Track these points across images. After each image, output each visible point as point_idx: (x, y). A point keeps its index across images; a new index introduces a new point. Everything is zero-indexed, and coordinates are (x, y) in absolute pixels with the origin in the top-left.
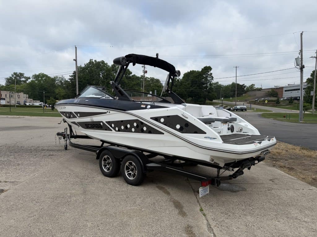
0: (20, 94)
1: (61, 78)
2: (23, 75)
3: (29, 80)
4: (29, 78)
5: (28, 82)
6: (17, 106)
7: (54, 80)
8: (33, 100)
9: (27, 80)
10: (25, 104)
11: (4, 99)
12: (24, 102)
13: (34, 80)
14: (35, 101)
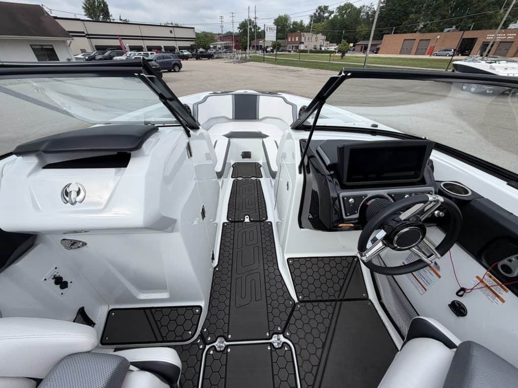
0: (318, 35)
1: (369, 7)
2: (327, 9)
3: (332, 16)
4: (333, 12)
5: (330, 18)
7: (359, 11)
9: (330, 15)
10: (321, 49)
11: (303, 43)
12: (321, 46)
13: (337, 14)
14: (331, 44)
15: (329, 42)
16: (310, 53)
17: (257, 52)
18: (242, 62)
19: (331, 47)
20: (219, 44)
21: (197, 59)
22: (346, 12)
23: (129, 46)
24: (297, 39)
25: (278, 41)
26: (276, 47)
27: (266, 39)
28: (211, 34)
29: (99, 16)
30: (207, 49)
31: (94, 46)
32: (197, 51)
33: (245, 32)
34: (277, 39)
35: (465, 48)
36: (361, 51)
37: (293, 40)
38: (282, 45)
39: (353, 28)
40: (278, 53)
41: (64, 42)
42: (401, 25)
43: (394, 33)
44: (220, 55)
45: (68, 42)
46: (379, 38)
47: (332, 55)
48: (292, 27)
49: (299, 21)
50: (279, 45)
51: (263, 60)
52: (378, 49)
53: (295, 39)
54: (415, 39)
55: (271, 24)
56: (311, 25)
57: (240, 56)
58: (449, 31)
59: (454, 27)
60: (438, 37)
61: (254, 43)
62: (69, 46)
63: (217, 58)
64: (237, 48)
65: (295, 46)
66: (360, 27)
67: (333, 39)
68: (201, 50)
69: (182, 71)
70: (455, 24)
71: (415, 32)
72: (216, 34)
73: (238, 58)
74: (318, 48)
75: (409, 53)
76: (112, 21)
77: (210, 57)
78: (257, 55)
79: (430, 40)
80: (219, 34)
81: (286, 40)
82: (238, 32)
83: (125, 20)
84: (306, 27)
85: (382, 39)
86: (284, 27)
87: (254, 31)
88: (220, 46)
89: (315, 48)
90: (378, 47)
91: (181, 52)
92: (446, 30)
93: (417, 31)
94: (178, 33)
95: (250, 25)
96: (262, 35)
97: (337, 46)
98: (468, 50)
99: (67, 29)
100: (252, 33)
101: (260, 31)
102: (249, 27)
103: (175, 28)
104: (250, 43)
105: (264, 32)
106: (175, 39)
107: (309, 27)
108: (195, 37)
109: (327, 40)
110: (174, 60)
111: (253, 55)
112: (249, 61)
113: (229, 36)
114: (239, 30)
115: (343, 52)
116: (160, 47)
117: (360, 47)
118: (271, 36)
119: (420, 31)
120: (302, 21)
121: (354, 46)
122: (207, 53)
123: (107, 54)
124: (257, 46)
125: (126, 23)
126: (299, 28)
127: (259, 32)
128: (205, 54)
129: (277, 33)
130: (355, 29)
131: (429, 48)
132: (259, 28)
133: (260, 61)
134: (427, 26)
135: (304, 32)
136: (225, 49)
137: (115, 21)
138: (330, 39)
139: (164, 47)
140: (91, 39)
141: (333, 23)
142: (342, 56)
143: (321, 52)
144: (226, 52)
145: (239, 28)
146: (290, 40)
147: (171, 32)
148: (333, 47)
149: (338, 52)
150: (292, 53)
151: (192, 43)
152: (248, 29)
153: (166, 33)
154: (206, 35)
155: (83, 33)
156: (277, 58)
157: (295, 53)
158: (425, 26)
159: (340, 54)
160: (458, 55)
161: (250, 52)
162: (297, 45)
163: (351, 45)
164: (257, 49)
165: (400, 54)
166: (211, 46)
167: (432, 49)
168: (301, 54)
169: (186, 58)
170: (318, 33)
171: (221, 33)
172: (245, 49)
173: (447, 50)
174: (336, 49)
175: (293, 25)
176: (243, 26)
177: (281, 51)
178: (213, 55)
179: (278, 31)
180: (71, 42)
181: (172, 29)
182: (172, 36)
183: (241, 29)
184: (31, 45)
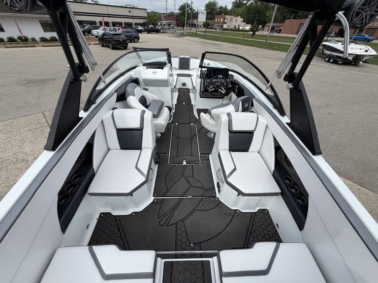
3: (249, 3)
5: (248, 5)
9: (247, 3)
10: (239, 28)
11: (226, 23)
12: (239, 26)
13: (253, 2)
14: (247, 25)
15: (245, 23)
16: (231, 31)
17: (192, 28)
18: (181, 37)
19: (247, 27)
20: (165, 22)
21: (148, 33)
23: (99, 22)
24: (222, 20)
25: (208, 21)
26: (206, 25)
27: (199, 20)
28: (158, 13)
30: (155, 26)
32: (148, 26)
33: (184, 13)
34: (206, 19)
36: (268, 31)
38: (210, 24)
39: (264, 13)
40: (207, 30)
43: (292, 19)
44: (165, 31)
46: (282, 22)
47: (245, 33)
49: (224, 6)
50: (208, 24)
51: (196, 35)
52: (280, 30)
53: (220, 20)
56: (232, 9)
57: (179, 32)
61: (190, 22)
63: (163, 33)
64: (178, 25)
65: (220, 25)
66: (269, 12)
67: (249, 21)
68: (151, 26)
69: (139, 42)
72: (162, 14)
73: (178, 34)
74: (237, 27)
77: (158, 31)
78: (192, 31)
80: (164, 14)
81: (214, 21)
82: (178, 12)
83: (96, 2)
85: (284, 22)
86: (213, 11)
87: (191, 13)
89: (235, 28)
90: (281, 28)
91: (137, 27)
94: (135, 13)
96: (195, 16)
97: (251, 27)
100: (189, 14)
101: (194, 12)
102: (187, 9)
103: (132, 9)
104: (187, 22)
105: (197, 13)
106: (132, 17)
107: (231, 11)
108: (147, 16)
109: (244, 21)
110: (134, 34)
111: (189, 31)
112: (186, 36)
113: (171, 16)
115: (254, 31)
116: (121, 23)
117: (268, 28)
118: (202, 18)
120: (226, 7)
121: (262, 27)
122: (156, 29)
123: (86, 28)
124: (192, 24)
125: (97, 4)
126: (223, 11)
127: (194, 14)
128: (154, 29)
129: (207, 15)
130: (266, 14)
132: (194, 10)
133: (194, 37)
135: (227, 15)
136: (169, 26)
137: (89, 2)
138: (246, 21)
139: (124, 23)
141: (249, 8)
142: (254, 34)
143: (239, 30)
144: (169, 28)
145: (179, 10)
146: (216, 21)
147: (130, 12)
148: (248, 27)
149: (251, 31)
150: (218, 30)
151: (145, 21)
152: (186, 11)
153: (125, 12)
154: (154, 14)
156: (206, 34)
157: (220, 31)
160: (338, 37)
161: (187, 29)
162: (222, 25)
164: (192, 27)
165: (296, 34)
166: (159, 24)
168: (224, 31)
169: (141, 31)
170: (237, 16)
172: (184, 27)
174: (250, 29)
175: (219, 9)
176: (182, 8)
177: (209, 29)
178: (160, 31)
181: (130, 9)
182: (130, 14)
183: (181, 10)
184: (40, 21)
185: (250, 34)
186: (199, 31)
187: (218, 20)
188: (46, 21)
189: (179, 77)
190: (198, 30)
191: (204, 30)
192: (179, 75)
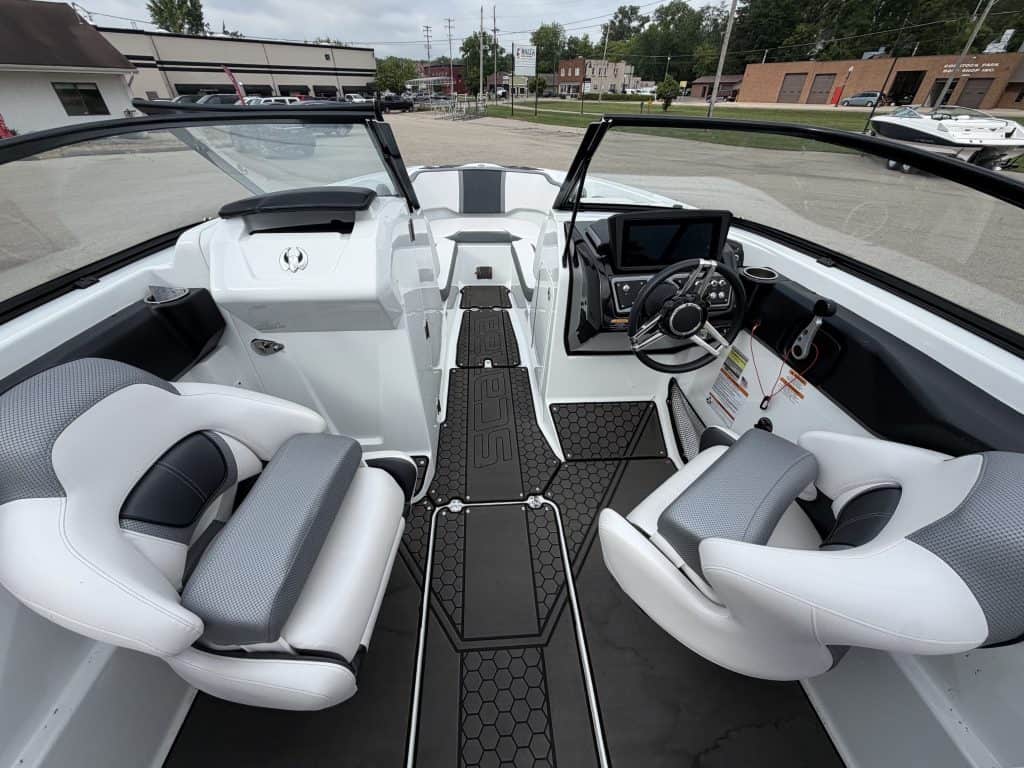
0: (618, 64)
1: (718, 10)
2: (636, 13)
3: (647, 26)
4: (647, 19)
5: (642, 30)
6: (606, 97)
7: (698, 17)
8: (643, 80)
9: (642, 25)
10: (625, 92)
11: (589, 80)
12: (624, 86)
13: (656, 23)
14: (645, 83)
15: (639, 79)
16: (603, 99)
18: (471, 119)
19: (644, 89)
20: (424, 82)
22: (673, 19)
23: (244, 86)
24: (577, 72)
25: (540, 75)
26: (536, 87)
27: (517, 72)
28: (406, 61)
29: (181, 26)
30: (399, 93)
31: (173, 86)
32: (379, 96)
33: (474, 58)
34: (537, 72)
35: (903, 91)
36: (703, 96)
37: (570, 74)
38: (548, 83)
39: (688, 51)
40: (540, 99)
41: (119, 77)
42: (780, 44)
43: (766, 62)
44: (426, 105)
45: (128, 77)
46: (738, 71)
47: (646, 103)
48: (567, 48)
49: (581, 37)
50: (543, 84)
51: (512, 114)
52: (736, 93)
53: (573, 72)
54: (806, 74)
55: (525, 41)
56: (603, 44)
57: (465, 106)
58: (871, 58)
59: (882, 50)
60: (851, 69)
61: (493, 79)
62: (129, 85)
63: (419, 110)
64: (459, 89)
65: (574, 87)
66: (701, 48)
67: (648, 72)
68: (388, 93)
69: (352, 135)
70: (885, 44)
71: (808, 59)
72: (417, 62)
73: (461, 110)
74: (619, 89)
75: (796, 101)
76: (208, 35)
77: (406, 107)
78: (500, 103)
79: (835, 74)
80: (422, 62)
81: (556, 75)
82: (460, 57)
83: (235, 34)
84: (596, 47)
85: (743, 73)
86: (552, 49)
87: (493, 57)
88: (424, 86)
89: (613, 91)
90: (736, 88)
91: (348, 97)
92: (867, 55)
93: (811, 57)
94: (341, 60)
95: (485, 43)
96: (507, 64)
97: (656, 87)
98: (908, 95)
99: (124, 52)
100: (488, 60)
101: (504, 55)
102: (482, 47)
103: (334, 50)
104: (485, 79)
105: (512, 58)
106: (336, 72)
107: (600, 48)
108: (374, 67)
109: (636, 74)
111: (490, 103)
112: (484, 115)
113: (442, 65)
114: (462, 53)
115: (667, 97)
116: (306, 87)
117: (701, 88)
118: (526, 67)
119: (817, 57)
120: (587, 37)
121: (689, 86)
122: (401, 101)
123: (201, 102)
124: (499, 86)
125: (236, 39)
126: (580, 51)
127: (502, 59)
128: (395, 101)
129: (538, 61)
130: (692, 53)
131: (833, 91)
132: (502, 51)
133: (505, 117)
134: (831, 48)
135: (592, 58)
136: (436, 91)
137: (214, 35)
138: (642, 73)
139: (315, 87)
140: (167, 72)
141: (648, 40)
142: (666, 106)
143: (624, 97)
144: (436, 98)
145: (462, 49)
146: (563, 75)
147: (327, 57)
148: (649, 89)
149: (658, 99)
150: (568, 99)
151: (371, 80)
152: (481, 52)
153: (316, 59)
154: (396, 63)
155: (151, 58)
156: (539, 110)
157: (573, 100)
158: (827, 47)
159: (660, 103)
160: (889, 105)
161: (483, 99)
162: (577, 84)
163: (684, 84)
165: (778, 102)
166: (409, 86)
167: (839, 92)
168: (585, 102)
170: (618, 61)
171: (426, 59)
172: (475, 91)
173: (868, 95)
174: (653, 92)
175: (569, 44)
176: (471, 45)
177: (546, 96)
178: (411, 105)
179: (540, 57)
180: (132, 78)
181: (328, 51)
182: (330, 64)
183: (466, 52)
184: (53, 84)
185: (656, 107)
186: (518, 104)
187: (567, 72)
188: (75, 84)
189: (461, 247)
190: (515, 100)
191: (532, 99)
192: (461, 238)
